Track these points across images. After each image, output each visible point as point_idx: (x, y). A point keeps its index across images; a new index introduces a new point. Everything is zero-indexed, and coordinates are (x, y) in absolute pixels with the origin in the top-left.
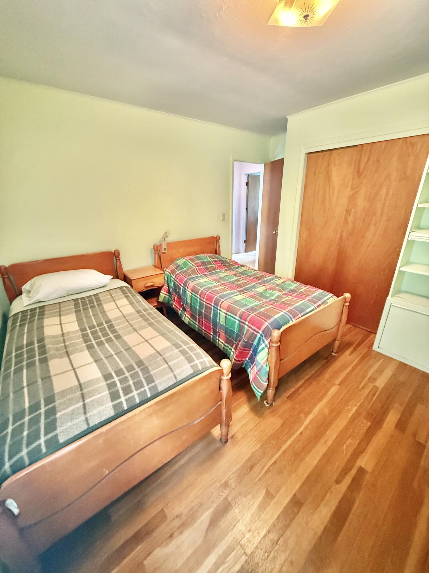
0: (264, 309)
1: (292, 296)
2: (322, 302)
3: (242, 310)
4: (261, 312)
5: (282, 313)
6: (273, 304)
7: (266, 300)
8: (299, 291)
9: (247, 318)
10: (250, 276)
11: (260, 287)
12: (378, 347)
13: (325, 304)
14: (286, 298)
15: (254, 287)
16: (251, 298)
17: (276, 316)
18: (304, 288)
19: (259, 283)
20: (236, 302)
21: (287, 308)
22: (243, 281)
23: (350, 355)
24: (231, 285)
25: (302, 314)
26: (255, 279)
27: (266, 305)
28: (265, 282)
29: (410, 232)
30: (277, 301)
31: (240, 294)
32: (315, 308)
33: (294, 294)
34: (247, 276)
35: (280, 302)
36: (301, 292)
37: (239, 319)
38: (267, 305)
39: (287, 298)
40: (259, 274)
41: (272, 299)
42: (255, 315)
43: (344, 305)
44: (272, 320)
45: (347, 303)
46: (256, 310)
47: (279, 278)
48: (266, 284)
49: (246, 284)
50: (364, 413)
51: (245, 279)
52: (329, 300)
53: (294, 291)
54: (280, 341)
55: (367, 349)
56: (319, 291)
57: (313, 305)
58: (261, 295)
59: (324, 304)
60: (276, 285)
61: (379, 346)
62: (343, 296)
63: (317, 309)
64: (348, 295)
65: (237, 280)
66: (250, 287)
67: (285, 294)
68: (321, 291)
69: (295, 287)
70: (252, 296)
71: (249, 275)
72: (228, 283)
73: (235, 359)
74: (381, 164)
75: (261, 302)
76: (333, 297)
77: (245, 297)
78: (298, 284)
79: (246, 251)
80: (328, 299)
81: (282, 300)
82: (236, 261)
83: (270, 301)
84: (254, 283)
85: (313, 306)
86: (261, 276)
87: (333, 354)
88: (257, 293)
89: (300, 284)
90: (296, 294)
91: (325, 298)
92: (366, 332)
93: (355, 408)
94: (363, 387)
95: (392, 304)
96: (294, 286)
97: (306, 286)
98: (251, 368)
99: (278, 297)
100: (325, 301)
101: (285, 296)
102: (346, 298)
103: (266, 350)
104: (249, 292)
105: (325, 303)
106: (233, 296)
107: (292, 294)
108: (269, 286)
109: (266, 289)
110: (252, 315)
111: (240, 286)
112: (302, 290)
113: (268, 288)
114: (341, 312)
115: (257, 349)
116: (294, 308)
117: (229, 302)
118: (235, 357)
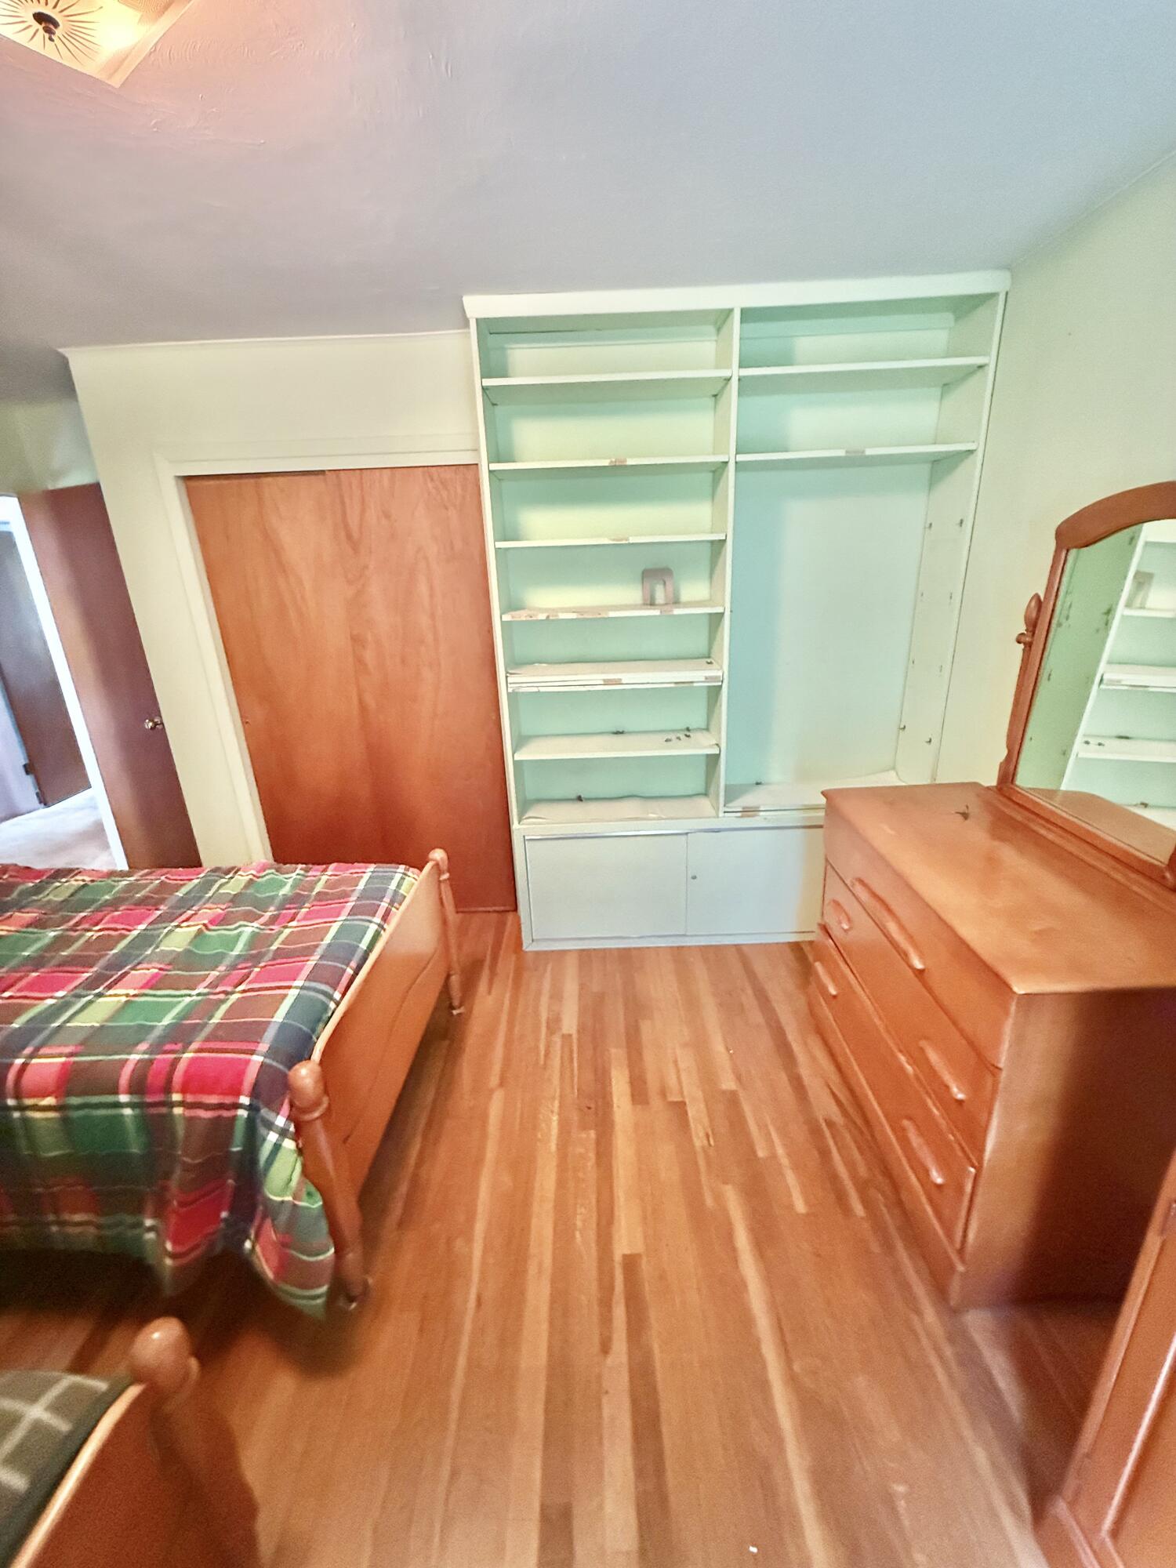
0: (224, 1008)
1: (299, 917)
2: (388, 901)
3: (135, 1057)
4: (219, 1026)
5: (293, 994)
6: (250, 973)
7: (215, 973)
8: (314, 893)
9: (169, 1080)
10: (114, 904)
11: (170, 932)
12: (533, 941)
13: (400, 904)
14: (281, 933)
15: (146, 940)
16: (151, 988)
17: (279, 1016)
18: (324, 878)
19: (161, 919)
20: (94, 1038)
21: (301, 969)
22: (89, 934)
23: (489, 993)
24: (34, 974)
25: (353, 964)
26: (141, 910)
27: (226, 993)
28: (186, 903)
29: (507, 677)
30: (255, 959)
31: (100, 995)
32: (379, 925)
33: (301, 908)
34: (98, 910)
35: (270, 955)
36: (319, 893)
37: (136, 1099)
38: (229, 989)
39: (287, 931)
40: (146, 886)
41: (239, 956)
42: (200, 1050)
43: (440, 882)
44: (270, 1034)
45: (444, 873)
46: (196, 1029)
47: (228, 872)
48: (190, 912)
49: (106, 942)
50: (575, 1117)
51: (97, 924)
52: (403, 888)
53: (296, 900)
54: (326, 1091)
55: (514, 958)
56: (368, 870)
57: (371, 922)
58: (189, 961)
59: (396, 905)
60: (232, 901)
61: (534, 938)
62: (428, 862)
63: (385, 926)
64: (438, 855)
65: (61, 942)
66: (128, 947)
67: (273, 920)
68: (372, 867)
69: (293, 887)
70: (153, 984)
71: (107, 904)
72: (14, 970)
73: (173, 1256)
74: (396, 521)
75: (201, 989)
76: (409, 873)
77: (124, 999)
78: (298, 871)
79: (45, 800)
80: (399, 886)
81: (274, 947)
82: (22, 863)
83: (233, 967)
84: (142, 927)
85: (372, 924)
86: (156, 891)
87: (455, 1012)
88: (167, 960)
89: (307, 871)
90: (306, 905)
91: (393, 886)
92: (495, 915)
93: (555, 1118)
94: (547, 1054)
95: (526, 838)
96: (290, 882)
97: (325, 870)
98: (252, 1237)
99: (256, 940)
100: (396, 892)
101: (276, 928)
102: (437, 865)
103: (289, 1144)
104: (133, 969)
105: (399, 898)
106: (68, 1020)
107: (293, 911)
108: (207, 913)
109: (200, 932)
110: (188, 1055)
111: (81, 961)
112: (319, 888)
113: (205, 925)
114: (439, 903)
115: (254, 1161)
116: (322, 957)
117: (60, 1055)
118: (169, 1246)
